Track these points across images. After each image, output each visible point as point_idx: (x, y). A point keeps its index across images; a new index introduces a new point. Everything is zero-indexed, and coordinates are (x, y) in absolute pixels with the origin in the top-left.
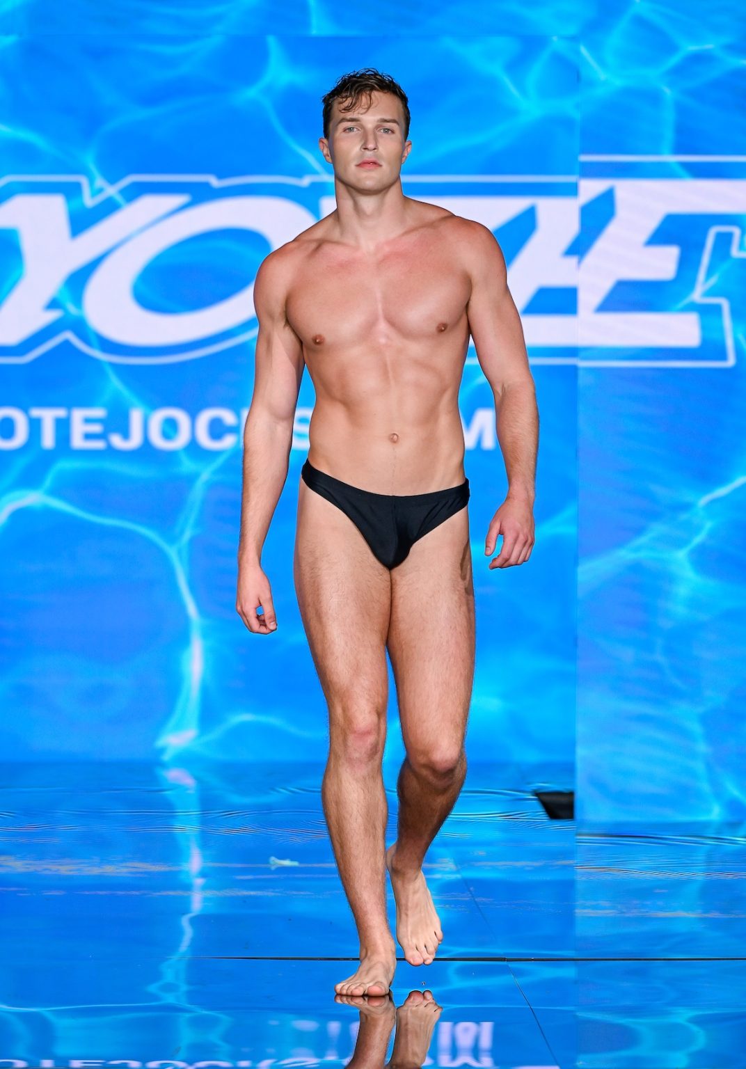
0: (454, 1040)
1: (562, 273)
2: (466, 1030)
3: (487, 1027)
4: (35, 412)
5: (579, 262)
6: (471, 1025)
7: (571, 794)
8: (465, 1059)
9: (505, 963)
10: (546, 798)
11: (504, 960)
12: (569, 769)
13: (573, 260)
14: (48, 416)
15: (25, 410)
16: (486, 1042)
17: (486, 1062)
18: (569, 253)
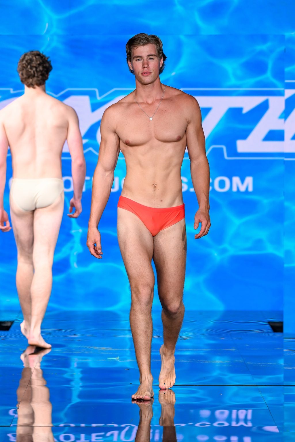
0: (237, 416)
1: (277, 125)
2: (242, 413)
3: (250, 411)
5: (285, 121)
6: (244, 411)
7: (282, 323)
8: (242, 423)
9: (257, 387)
10: (273, 325)
11: (256, 386)
12: (281, 314)
13: (283, 120)
16: (249, 417)
17: (250, 425)
18: (280, 117)
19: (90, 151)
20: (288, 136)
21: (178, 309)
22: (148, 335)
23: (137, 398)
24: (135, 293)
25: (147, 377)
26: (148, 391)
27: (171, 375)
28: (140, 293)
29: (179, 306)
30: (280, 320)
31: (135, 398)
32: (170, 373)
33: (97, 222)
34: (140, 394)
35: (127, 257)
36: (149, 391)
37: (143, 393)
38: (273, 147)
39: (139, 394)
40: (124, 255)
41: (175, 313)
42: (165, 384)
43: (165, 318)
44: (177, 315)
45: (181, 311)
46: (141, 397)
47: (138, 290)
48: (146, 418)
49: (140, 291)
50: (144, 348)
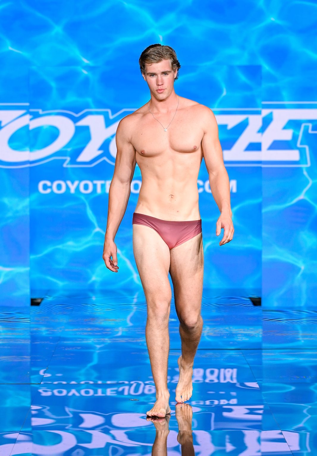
0: (225, 375)
1: (256, 138)
2: (229, 371)
3: (235, 370)
4: (95, 182)
5: (262, 135)
6: (230, 370)
7: (260, 298)
8: (228, 380)
10: (254, 300)
11: (240, 349)
12: (260, 291)
13: (260, 134)
14: (99, 183)
15: (92, 181)
16: (235, 375)
17: (235, 381)
18: (259, 132)
19: (104, 161)
20: (265, 146)
21: (196, 323)
22: (164, 350)
23: (152, 415)
24: (152, 308)
25: (163, 393)
26: (163, 408)
27: (188, 388)
28: (157, 308)
29: (197, 321)
30: (259, 296)
31: (150, 415)
32: (187, 386)
33: (113, 234)
34: (156, 410)
35: (144, 270)
36: (165, 408)
37: (158, 410)
38: (253, 156)
39: (154, 411)
40: (141, 268)
41: (193, 328)
42: (181, 396)
43: (183, 332)
44: (195, 329)
45: (198, 326)
46: (156, 414)
47: (155, 305)
48: (163, 434)
49: (157, 305)
50: (160, 364)
